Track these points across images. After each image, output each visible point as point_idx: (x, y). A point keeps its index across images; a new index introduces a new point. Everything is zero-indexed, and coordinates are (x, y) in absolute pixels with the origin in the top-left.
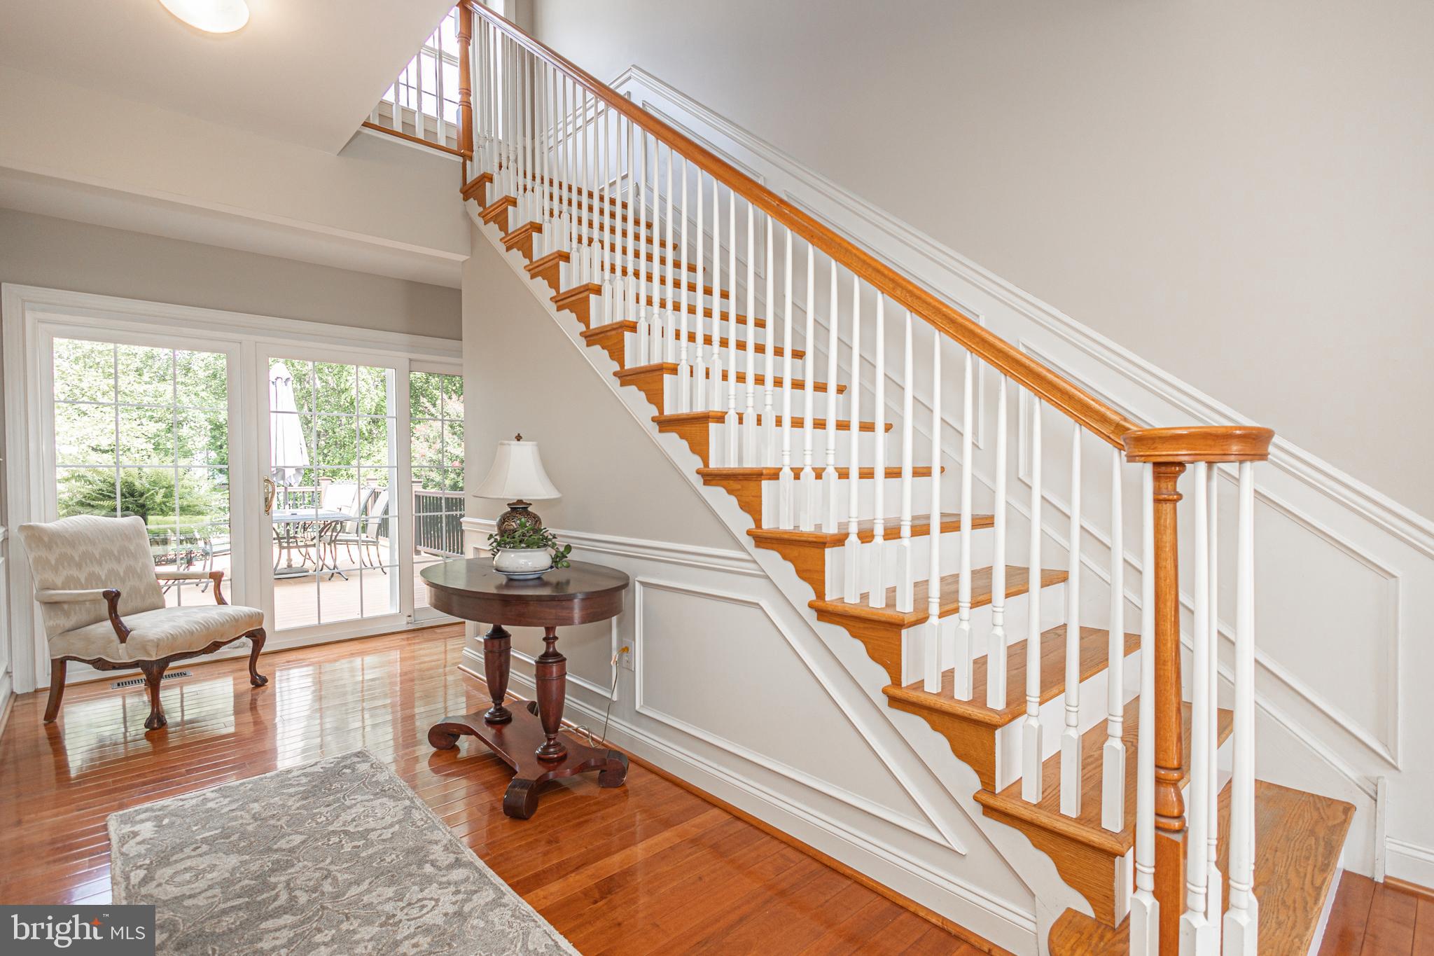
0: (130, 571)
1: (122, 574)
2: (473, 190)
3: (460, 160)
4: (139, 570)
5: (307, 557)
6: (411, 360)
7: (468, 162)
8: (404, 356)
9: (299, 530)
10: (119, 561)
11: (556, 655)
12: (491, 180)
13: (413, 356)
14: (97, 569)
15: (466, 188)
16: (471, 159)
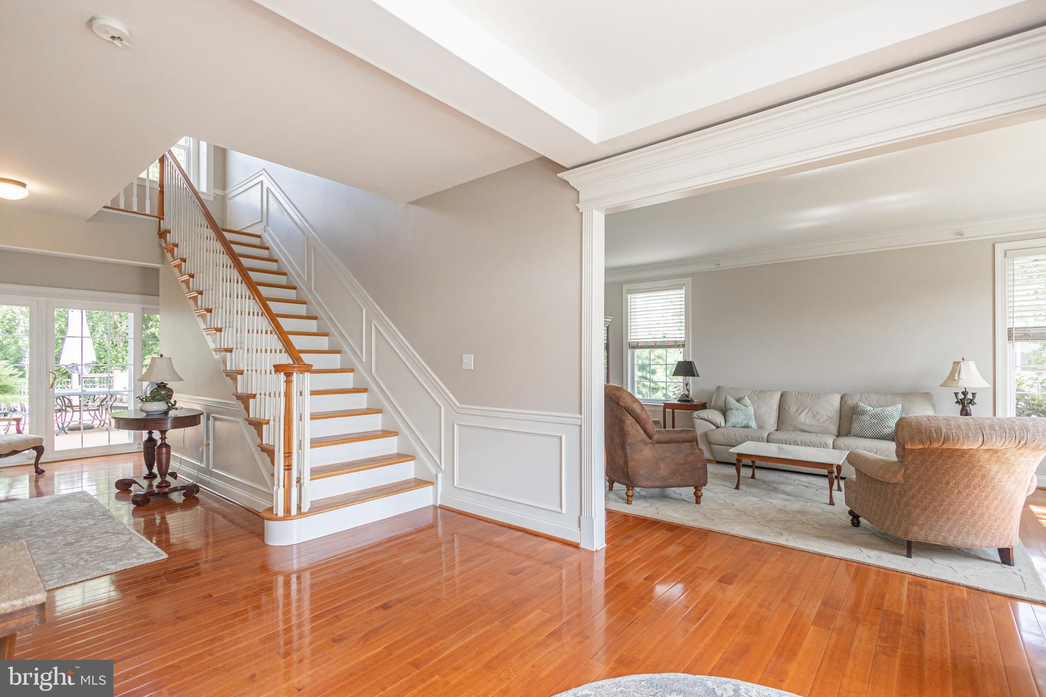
2: (162, 234)
3: (158, 219)
5: (96, 417)
6: (143, 308)
7: (162, 221)
8: (140, 306)
9: (90, 401)
11: (165, 444)
12: (170, 232)
13: (144, 306)
15: (160, 233)
16: (163, 219)
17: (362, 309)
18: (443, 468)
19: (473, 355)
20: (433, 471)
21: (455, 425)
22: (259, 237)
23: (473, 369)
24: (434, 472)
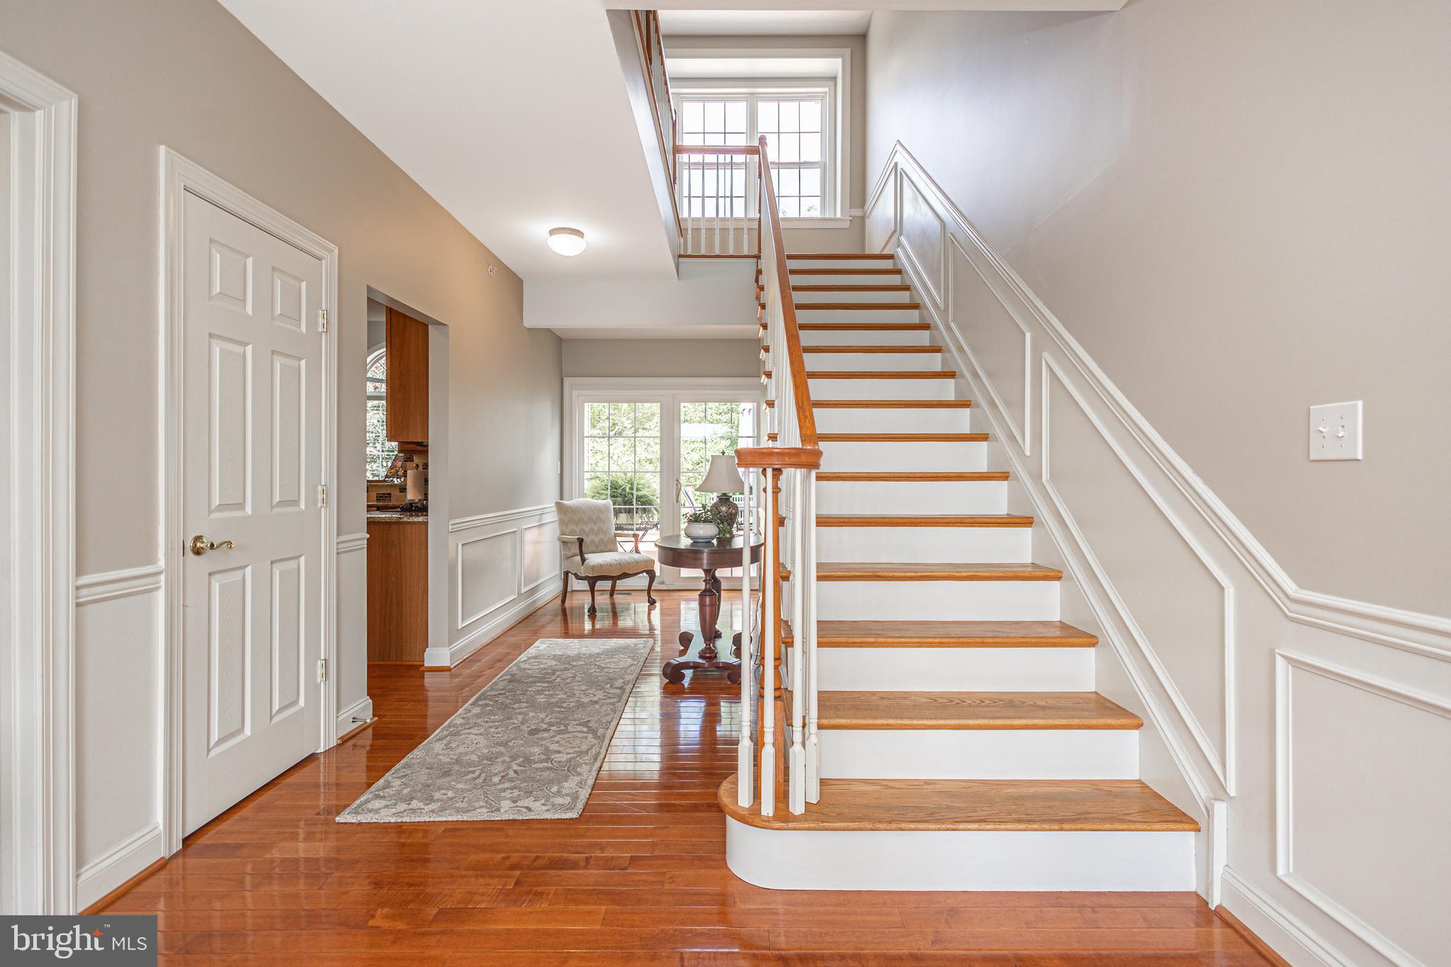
0: (600, 529)
1: (596, 531)
3: (755, 260)
4: (605, 530)
7: (759, 261)
10: (595, 523)
14: (584, 527)
16: (760, 257)
17: (1025, 334)
18: (1232, 791)
19: (1360, 403)
20: (1200, 788)
21: (1280, 663)
22: (891, 257)
23: (1360, 457)
24: (1203, 795)
